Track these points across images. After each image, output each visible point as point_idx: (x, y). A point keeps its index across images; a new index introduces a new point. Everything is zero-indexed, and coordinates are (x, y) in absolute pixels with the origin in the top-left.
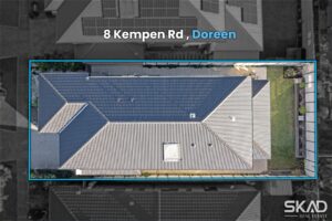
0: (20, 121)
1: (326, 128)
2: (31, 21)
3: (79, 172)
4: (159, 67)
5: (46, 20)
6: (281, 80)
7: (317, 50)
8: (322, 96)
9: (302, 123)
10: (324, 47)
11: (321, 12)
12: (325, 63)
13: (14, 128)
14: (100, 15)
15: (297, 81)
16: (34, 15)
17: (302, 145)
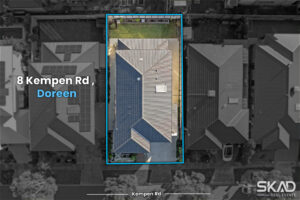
0: (145, 168)
1: (150, 8)
2: (78, 163)
3: (176, 134)
4: (109, 95)
5: (77, 155)
6: (118, 31)
7: (98, 12)
8: (128, 10)
9: (146, 20)
10: (96, 8)
11: (73, 9)
12: (107, 8)
13: (150, 171)
14: (78, 123)
15: (118, 22)
16: (74, 161)
17: (161, 20)
